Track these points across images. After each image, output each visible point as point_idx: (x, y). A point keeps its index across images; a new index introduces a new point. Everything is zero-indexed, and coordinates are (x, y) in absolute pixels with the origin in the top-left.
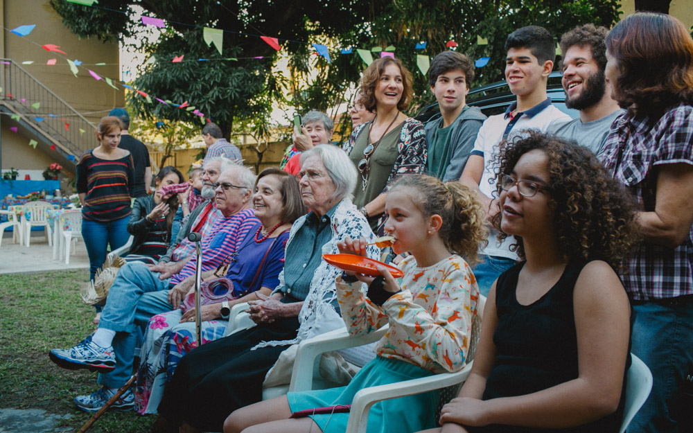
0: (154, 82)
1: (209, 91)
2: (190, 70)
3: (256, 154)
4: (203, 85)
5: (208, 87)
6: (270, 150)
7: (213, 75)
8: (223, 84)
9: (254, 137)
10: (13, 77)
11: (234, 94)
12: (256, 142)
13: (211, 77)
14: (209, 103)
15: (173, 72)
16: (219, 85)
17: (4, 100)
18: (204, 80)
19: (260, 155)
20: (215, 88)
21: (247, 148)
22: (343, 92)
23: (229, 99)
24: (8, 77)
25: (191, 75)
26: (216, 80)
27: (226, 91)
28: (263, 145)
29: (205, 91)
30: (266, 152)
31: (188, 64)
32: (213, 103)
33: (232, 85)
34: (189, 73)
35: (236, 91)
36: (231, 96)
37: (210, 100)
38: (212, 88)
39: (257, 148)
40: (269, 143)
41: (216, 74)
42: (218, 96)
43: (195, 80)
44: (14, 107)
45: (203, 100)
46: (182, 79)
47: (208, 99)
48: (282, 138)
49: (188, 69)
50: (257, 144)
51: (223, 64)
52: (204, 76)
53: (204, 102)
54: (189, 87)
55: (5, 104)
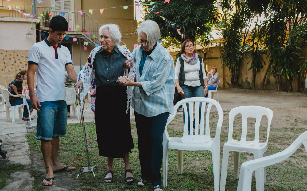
0: (155, 17)
1: (185, 19)
2: (174, 9)
3: (203, 54)
4: (181, 16)
5: (184, 17)
6: (210, 52)
7: (187, 11)
8: (192, 15)
9: (201, 45)
10: (86, 21)
11: (199, 20)
12: (202, 48)
13: (186, 11)
14: (185, 26)
15: (165, 11)
16: (190, 15)
17: (82, 32)
18: (182, 14)
19: (205, 54)
20: (188, 17)
21: (197, 51)
22: (252, 18)
23: (195, 23)
24: (83, 21)
25: (175, 11)
26: (189, 13)
27: (194, 19)
28: (206, 49)
29: (182, 19)
30: (208, 53)
31: (173, 6)
32: (187, 25)
33: (197, 15)
34: (174, 11)
35: (199, 18)
36: (197, 21)
37: (185, 24)
38: (186, 17)
39: (203, 51)
40: (209, 48)
41: (188, 10)
42: (190, 21)
43: (177, 14)
44: (87, 35)
45: (181, 24)
46: (170, 14)
47: (184, 23)
48: (218, 44)
49: (173, 8)
50: (203, 49)
51: (191, 4)
52: (181, 11)
53: (182, 25)
54: (174, 18)
55: (83, 34)
